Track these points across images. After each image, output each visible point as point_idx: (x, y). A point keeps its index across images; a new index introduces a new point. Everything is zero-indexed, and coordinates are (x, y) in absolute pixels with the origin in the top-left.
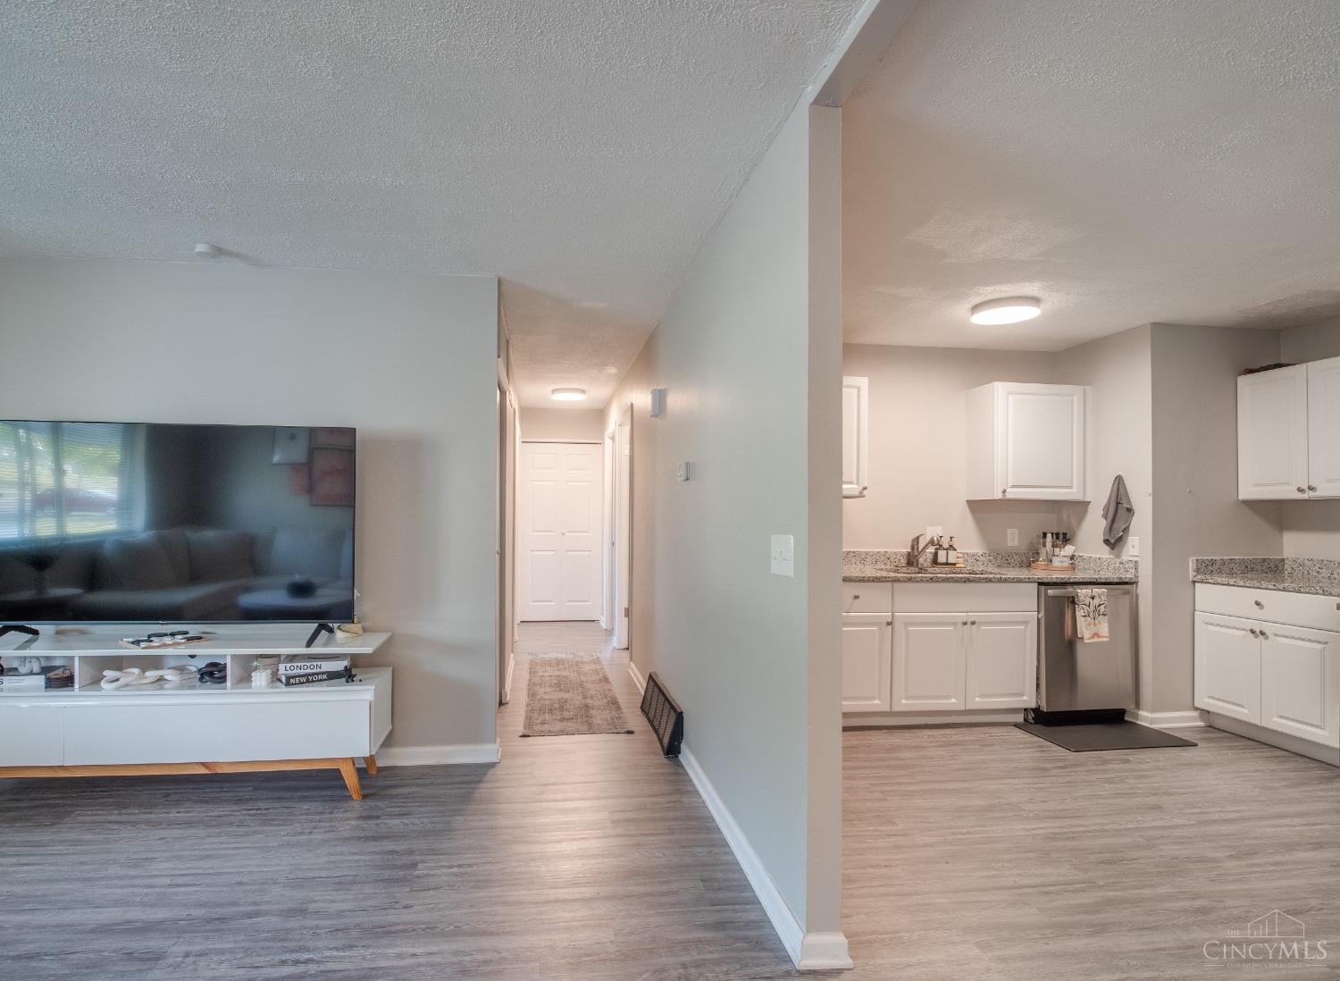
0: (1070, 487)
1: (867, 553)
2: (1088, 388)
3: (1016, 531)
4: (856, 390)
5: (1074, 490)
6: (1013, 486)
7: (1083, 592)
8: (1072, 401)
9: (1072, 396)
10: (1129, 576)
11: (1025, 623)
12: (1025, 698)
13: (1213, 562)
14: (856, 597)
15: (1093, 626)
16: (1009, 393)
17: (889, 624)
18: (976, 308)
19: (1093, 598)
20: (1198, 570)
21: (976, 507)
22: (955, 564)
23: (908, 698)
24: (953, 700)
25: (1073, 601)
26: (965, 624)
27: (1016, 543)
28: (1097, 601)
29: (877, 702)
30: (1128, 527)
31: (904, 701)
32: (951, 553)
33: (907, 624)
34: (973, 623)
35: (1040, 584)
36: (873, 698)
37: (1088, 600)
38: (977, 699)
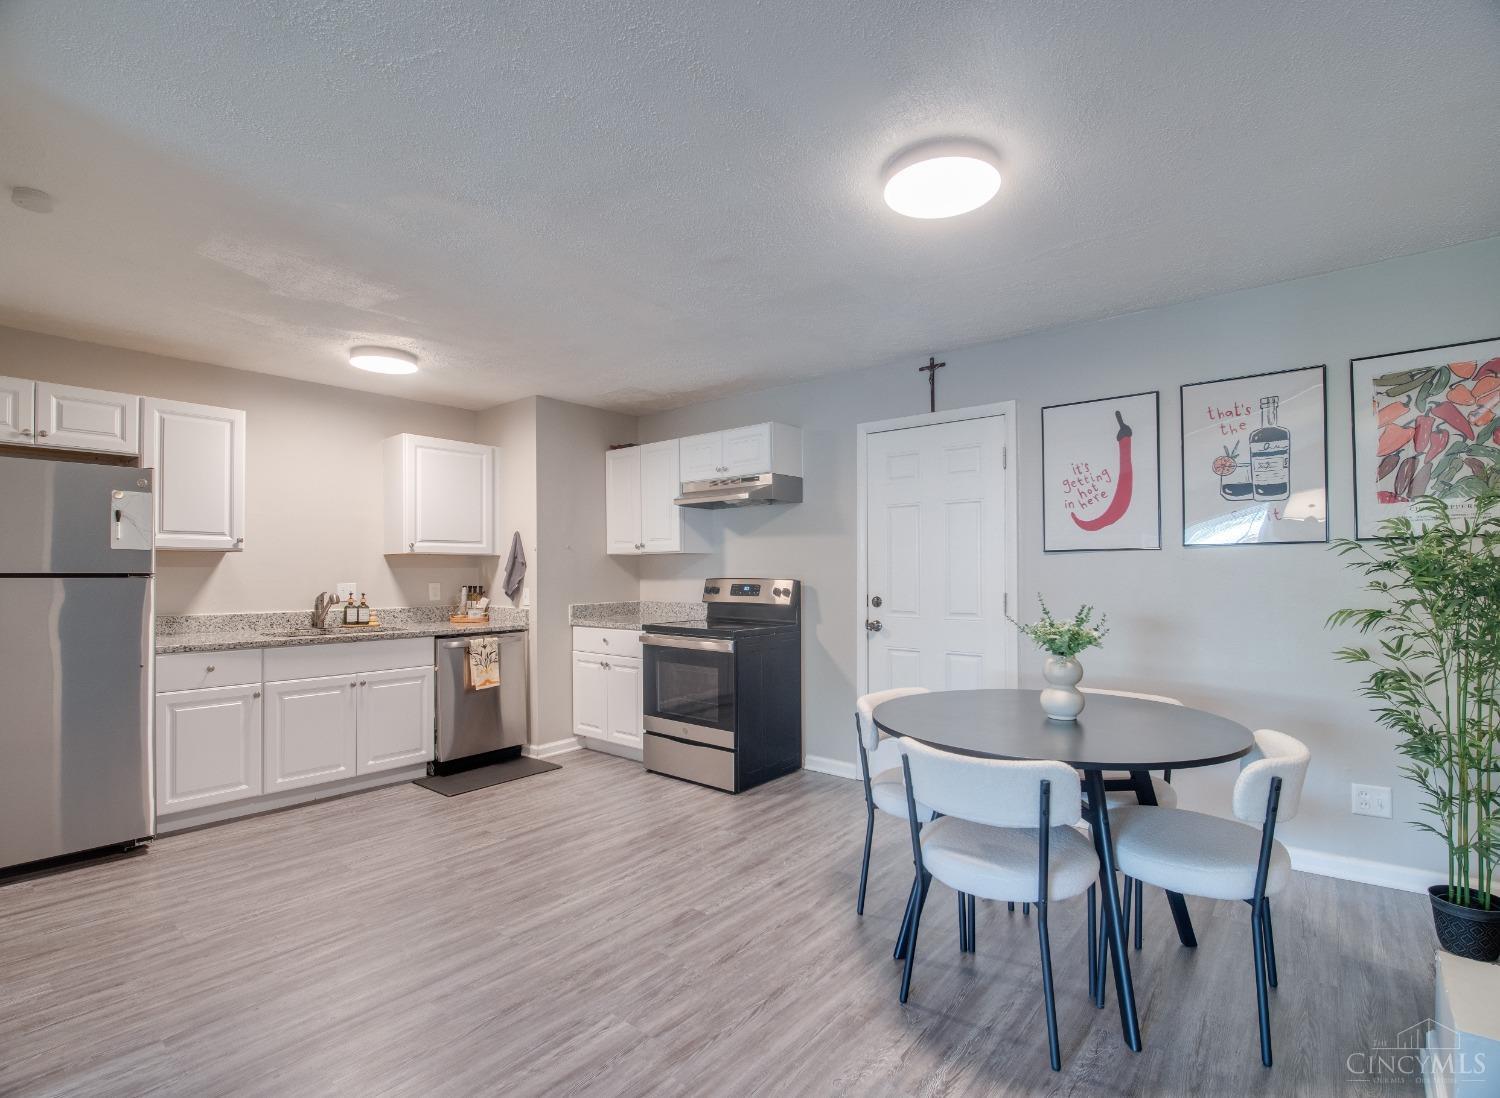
0: (480, 542)
1: (258, 617)
2: (496, 448)
3: (438, 585)
4: (229, 425)
5: (484, 545)
6: (422, 541)
7: (475, 642)
8: (481, 461)
9: (482, 455)
10: (522, 624)
11: (422, 677)
12: (423, 752)
13: (586, 608)
14: (210, 670)
15: (484, 674)
16: (416, 447)
17: (256, 696)
18: (355, 350)
19: (485, 647)
20: (574, 615)
21: (393, 561)
22: (367, 623)
23: (283, 776)
24: (342, 768)
25: (467, 651)
26: (353, 685)
27: (438, 598)
28: (488, 650)
29: (244, 787)
30: (523, 579)
31: (280, 780)
32: (361, 611)
33: (282, 694)
34: (363, 684)
35: (437, 637)
36: (241, 784)
37: (481, 649)
38: (371, 762)
